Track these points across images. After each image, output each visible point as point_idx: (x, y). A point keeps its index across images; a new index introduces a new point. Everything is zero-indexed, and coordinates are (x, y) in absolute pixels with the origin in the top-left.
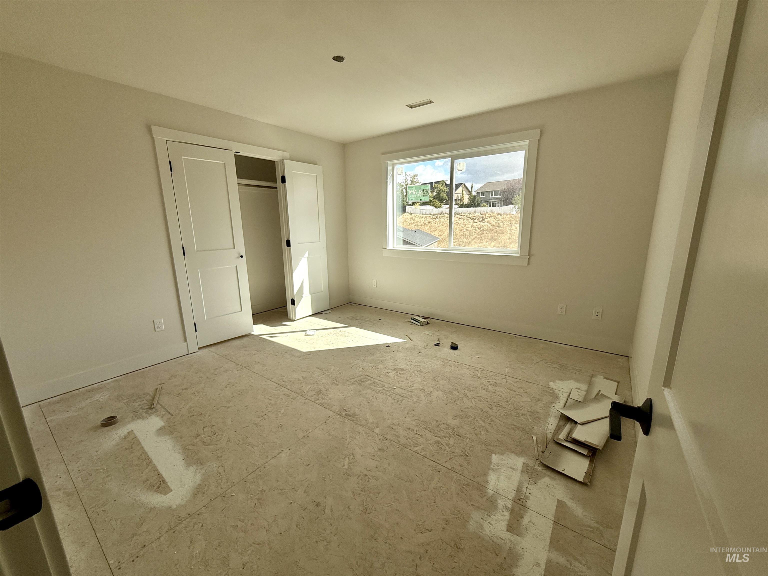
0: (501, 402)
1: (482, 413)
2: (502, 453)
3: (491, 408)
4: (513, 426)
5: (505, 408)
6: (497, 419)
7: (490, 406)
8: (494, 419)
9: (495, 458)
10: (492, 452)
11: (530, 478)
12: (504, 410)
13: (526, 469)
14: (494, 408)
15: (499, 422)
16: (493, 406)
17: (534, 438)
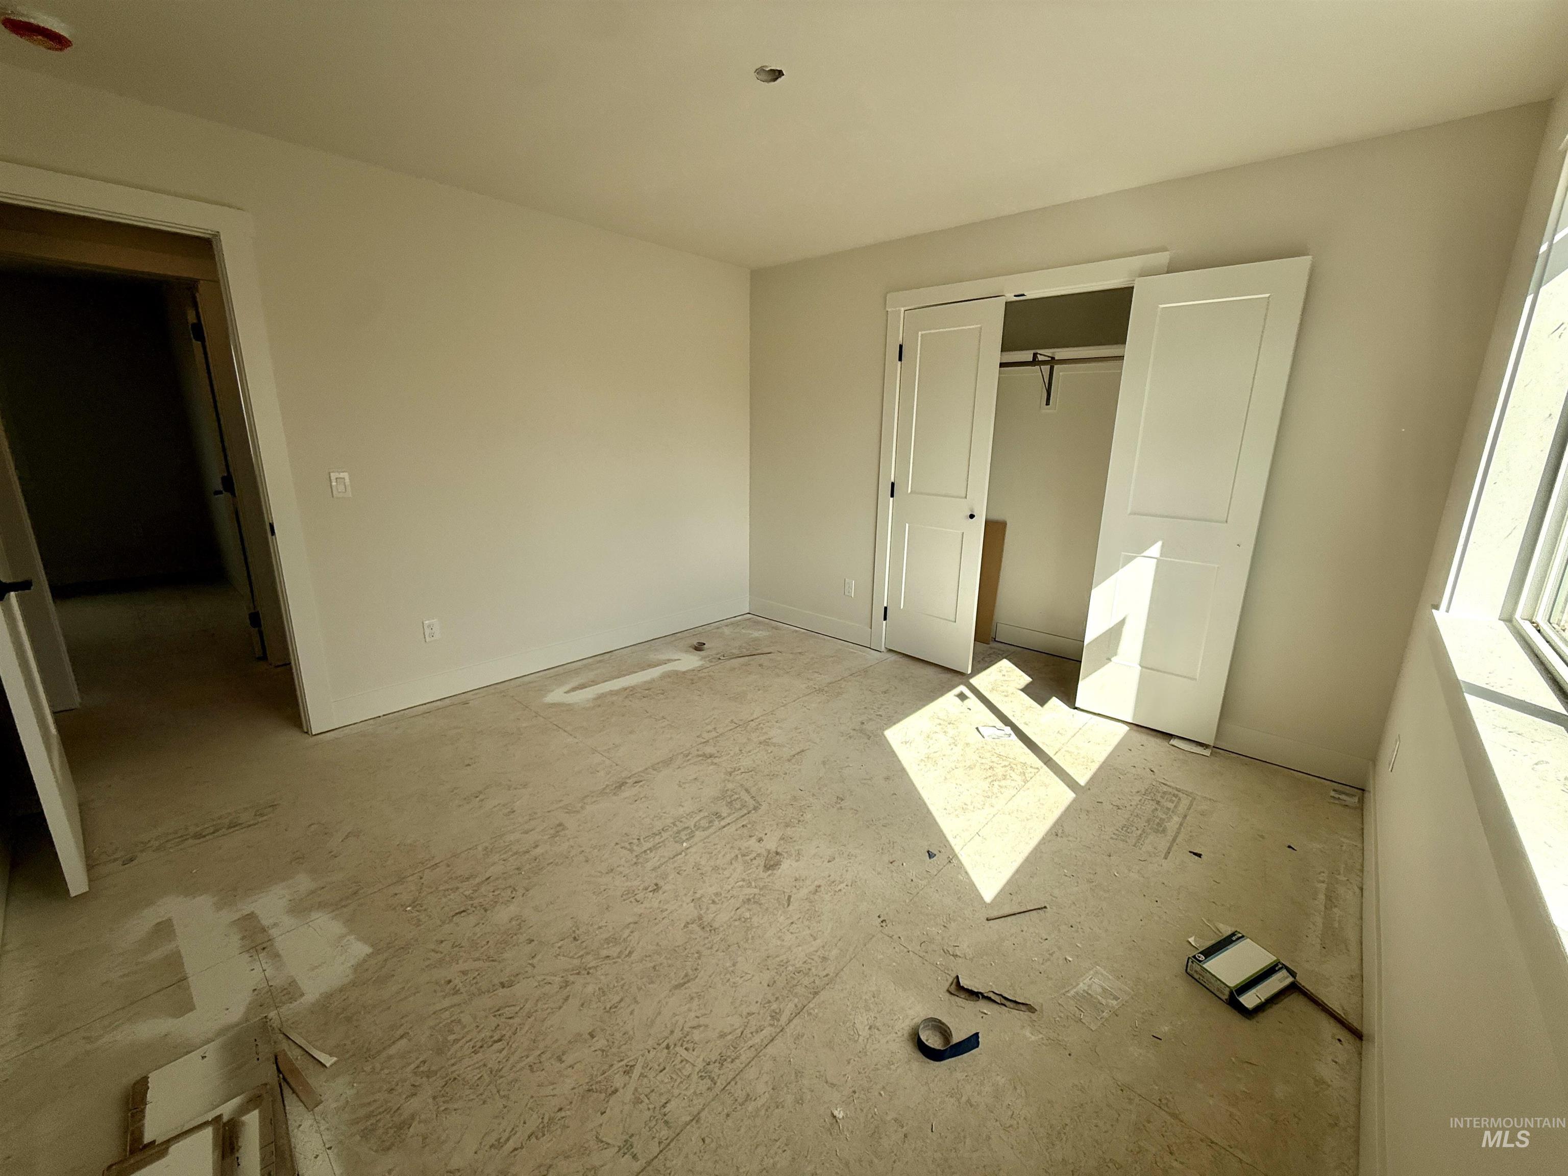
0: (505, 1052)
1: (496, 981)
2: (359, 967)
3: (497, 1012)
4: (400, 1032)
5: (476, 1052)
6: (452, 1006)
7: (508, 1012)
8: (456, 999)
9: (360, 949)
10: (377, 952)
11: (271, 986)
12: (472, 1044)
13: (291, 991)
14: (493, 1022)
15: (438, 1007)
16: (503, 1020)
17: (328, 1060)
